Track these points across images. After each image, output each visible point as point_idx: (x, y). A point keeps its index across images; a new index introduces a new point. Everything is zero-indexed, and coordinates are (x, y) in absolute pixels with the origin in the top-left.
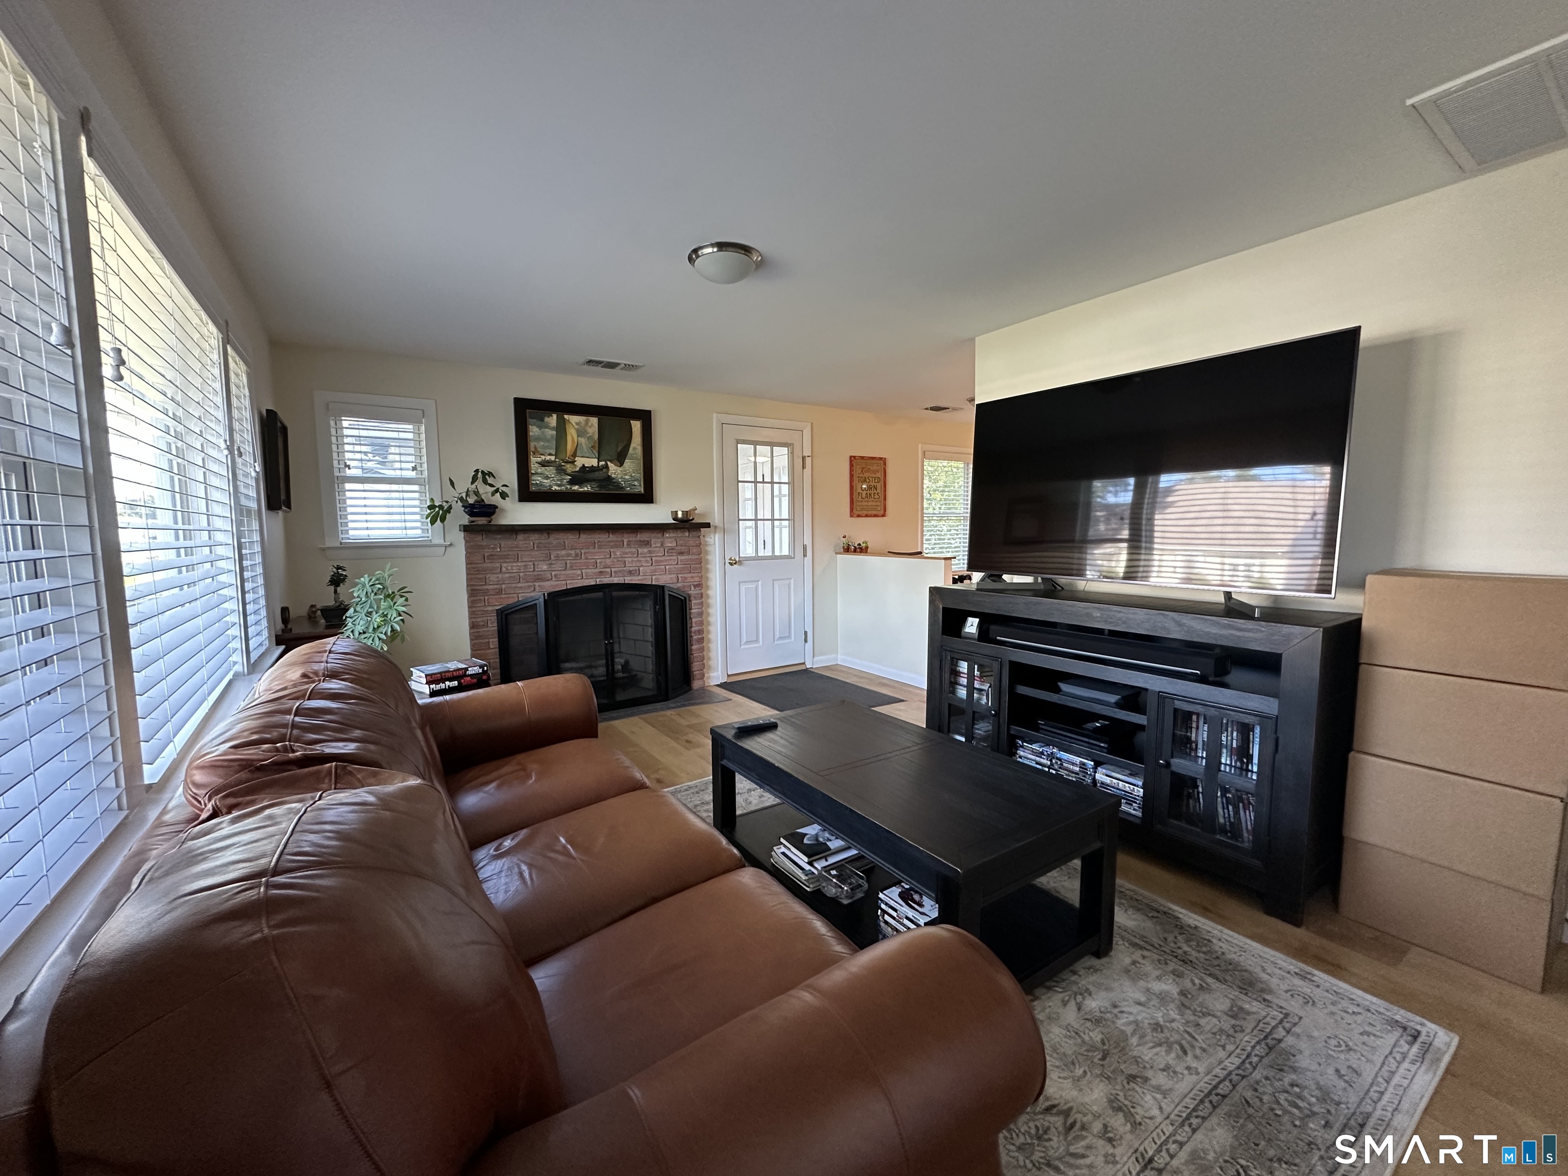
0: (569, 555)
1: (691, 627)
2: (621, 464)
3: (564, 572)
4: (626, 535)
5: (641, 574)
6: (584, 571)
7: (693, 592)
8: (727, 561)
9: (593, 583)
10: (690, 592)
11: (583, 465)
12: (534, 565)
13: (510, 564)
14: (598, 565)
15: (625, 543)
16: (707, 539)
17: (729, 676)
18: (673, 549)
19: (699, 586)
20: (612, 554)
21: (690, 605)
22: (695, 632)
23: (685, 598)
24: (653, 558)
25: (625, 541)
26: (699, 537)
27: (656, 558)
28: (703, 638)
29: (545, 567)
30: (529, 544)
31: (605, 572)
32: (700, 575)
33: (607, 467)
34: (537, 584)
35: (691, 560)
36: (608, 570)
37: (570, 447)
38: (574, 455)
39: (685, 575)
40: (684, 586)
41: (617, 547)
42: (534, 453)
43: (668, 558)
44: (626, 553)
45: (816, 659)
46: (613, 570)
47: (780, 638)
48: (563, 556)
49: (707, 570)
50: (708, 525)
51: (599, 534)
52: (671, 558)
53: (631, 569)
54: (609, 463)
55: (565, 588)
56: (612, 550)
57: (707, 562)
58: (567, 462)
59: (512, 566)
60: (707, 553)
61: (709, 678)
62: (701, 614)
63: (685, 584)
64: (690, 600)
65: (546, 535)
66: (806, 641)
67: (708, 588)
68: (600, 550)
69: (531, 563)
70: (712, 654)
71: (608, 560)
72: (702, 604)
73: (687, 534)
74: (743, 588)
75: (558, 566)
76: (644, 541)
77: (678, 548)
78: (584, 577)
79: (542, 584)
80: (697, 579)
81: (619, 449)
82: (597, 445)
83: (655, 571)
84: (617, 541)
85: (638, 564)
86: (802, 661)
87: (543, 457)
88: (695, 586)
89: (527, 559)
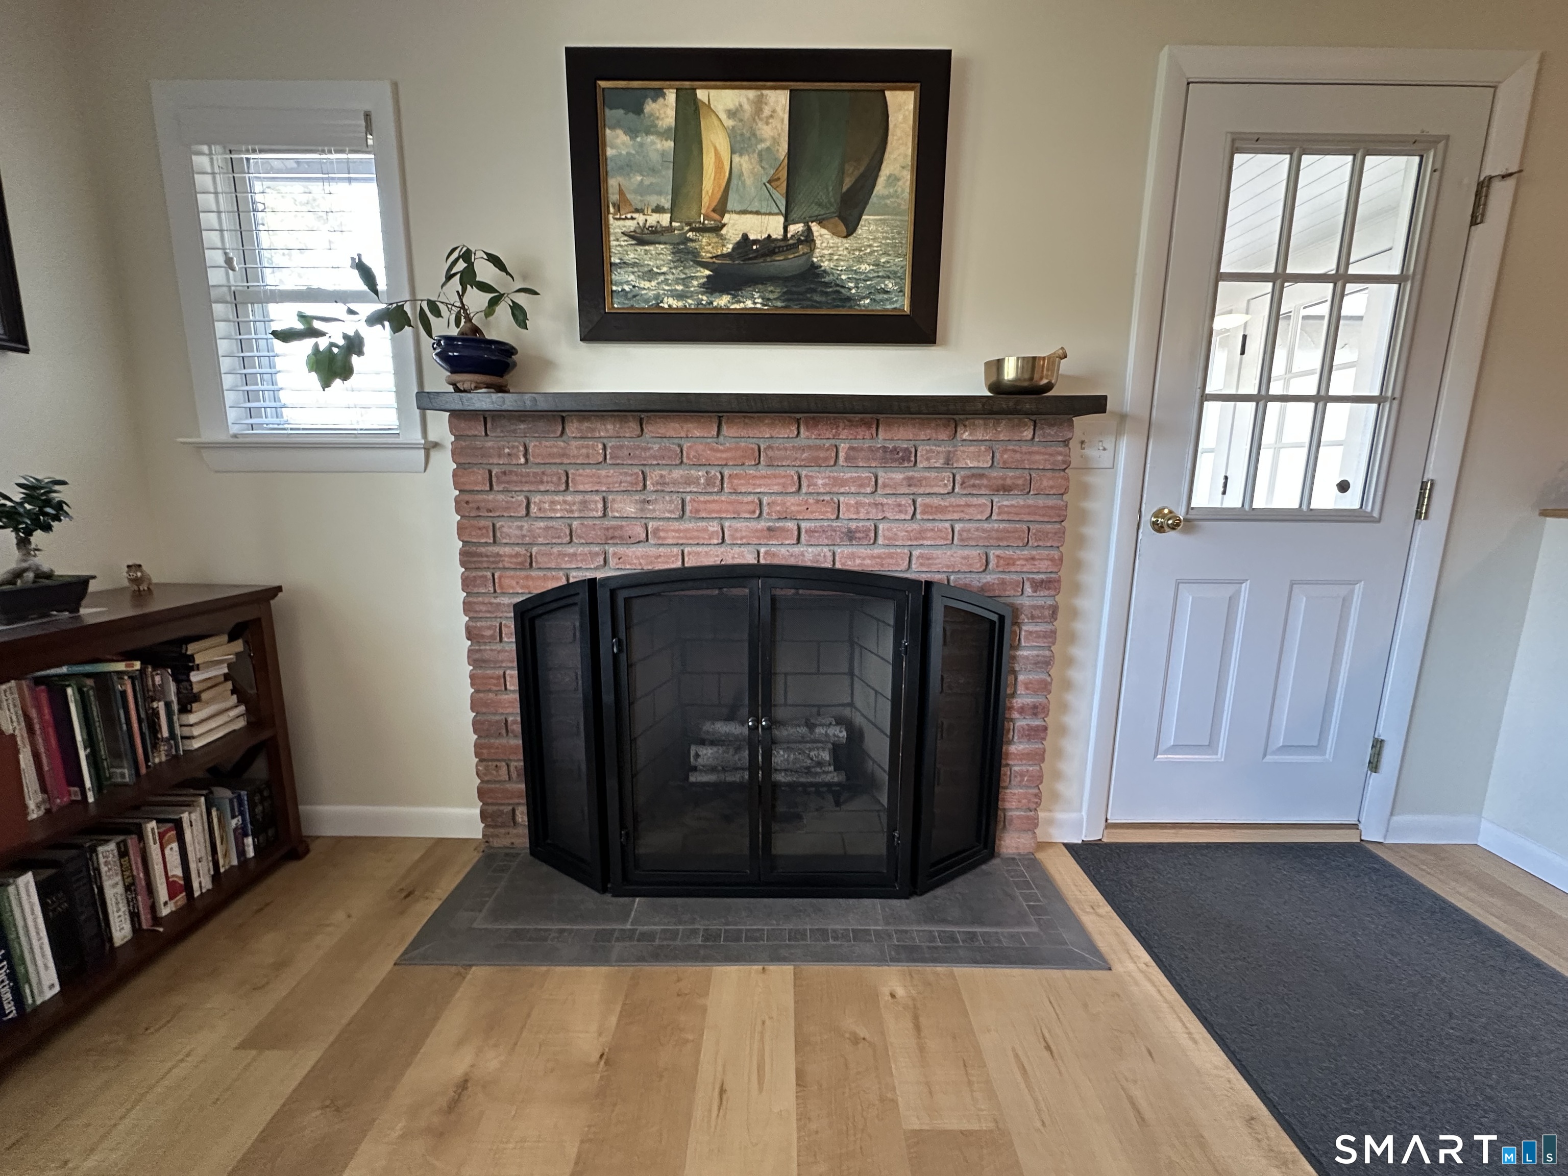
0: (688, 481)
1: (1013, 695)
2: (850, 229)
3: (676, 525)
4: (844, 434)
5: (880, 541)
6: (727, 524)
7: (1028, 600)
8: (1147, 518)
9: (751, 559)
10: (1018, 601)
11: (745, 237)
12: (604, 500)
13: (547, 498)
14: (766, 509)
15: (842, 455)
16: (1090, 452)
17: (1109, 826)
18: (981, 476)
19: (1049, 584)
20: (804, 483)
21: (1016, 637)
22: (1022, 710)
23: (1002, 618)
24: (919, 501)
25: (843, 447)
26: (1066, 443)
27: (928, 500)
28: (1045, 729)
29: (631, 510)
30: (593, 447)
31: (783, 529)
32: (1055, 554)
33: (808, 238)
34: (611, 550)
35: (1032, 510)
36: (791, 525)
37: (710, 185)
38: (721, 208)
39: (1009, 552)
40: (1003, 583)
41: (816, 463)
42: (618, 209)
43: (963, 501)
44: (844, 482)
45: (1395, 818)
46: (804, 525)
47: (1286, 749)
48: (675, 483)
49: (1081, 541)
50: (1097, 405)
51: (772, 425)
52: (974, 501)
53: (853, 525)
54: (815, 227)
55: (678, 564)
56: (804, 473)
57: (1083, 517)
58: (704, 230)
59: (553, 503)
60: (1085, 491)
61: (1051, 822)
62: (1045, 663)
63: (1007, 577)
64: (1016, 623)
65: (634, 426)
66: (1374, 765)
67: (1076, 589)
68: (770, 471)
69: (598, 498)
70: (1068, 767)
71: (791, 500)
72: (1051, 635)
73: (1028, 434)
74: (1187, 598)
75: (664, 507)
76: (895, 450)
77: (994, 474)
78: (728, 540)
79: (621, 550)
80: (1044, 565)
81: (847, 183)
82: (784, 174)
83: (921, 534)
84: (820, 448)
85: (874, 514)
86: (1353, 821)
87: (640, 218)
88: (1037, 585)
89: (588, 488)
